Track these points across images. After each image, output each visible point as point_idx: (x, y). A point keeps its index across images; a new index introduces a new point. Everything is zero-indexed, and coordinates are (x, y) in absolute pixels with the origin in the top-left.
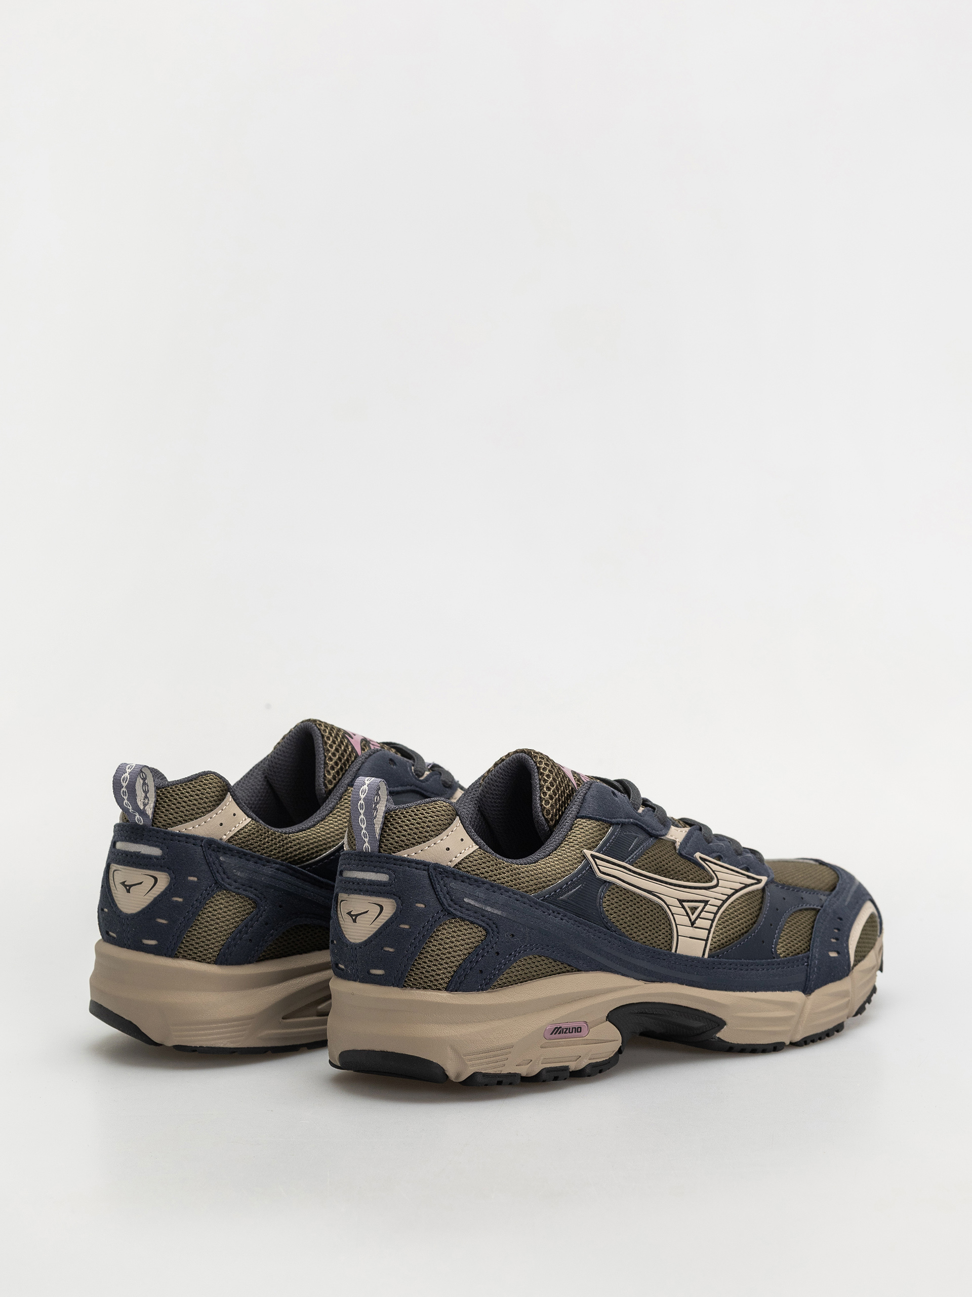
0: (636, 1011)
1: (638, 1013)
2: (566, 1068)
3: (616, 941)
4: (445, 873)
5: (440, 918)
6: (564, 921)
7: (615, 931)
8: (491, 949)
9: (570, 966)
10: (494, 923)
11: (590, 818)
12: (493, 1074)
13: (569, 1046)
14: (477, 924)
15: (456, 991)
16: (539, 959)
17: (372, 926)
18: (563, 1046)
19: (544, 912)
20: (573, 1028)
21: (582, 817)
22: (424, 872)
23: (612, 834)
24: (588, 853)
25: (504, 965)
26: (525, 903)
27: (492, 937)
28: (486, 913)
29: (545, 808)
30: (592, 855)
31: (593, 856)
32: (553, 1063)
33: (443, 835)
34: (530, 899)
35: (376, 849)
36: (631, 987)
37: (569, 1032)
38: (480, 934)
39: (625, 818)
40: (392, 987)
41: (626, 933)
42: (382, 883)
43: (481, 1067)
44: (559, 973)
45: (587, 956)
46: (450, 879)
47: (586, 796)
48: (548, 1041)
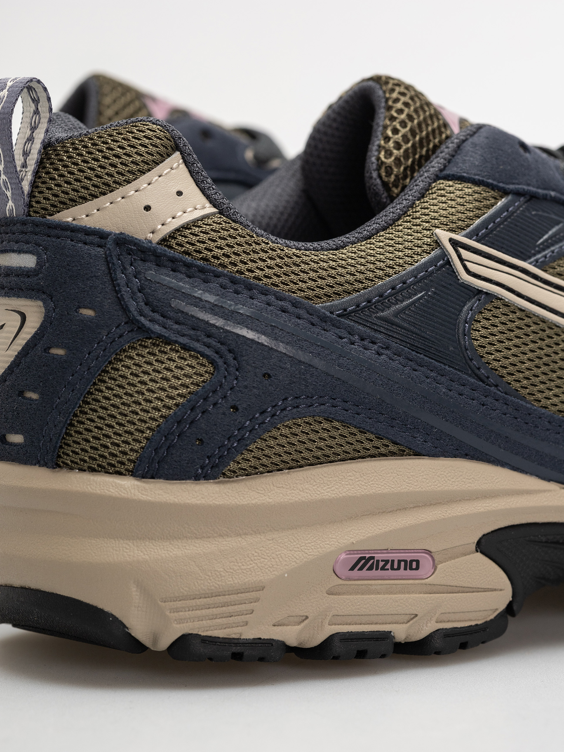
0: (544, 539)
1: (546, 542)
2: (386, 636)
3: (496, 403)
4: (139, 253)
5: (121, 336)
6: (383, 357)
7: (496, 386)
8: (222, 398)
9: (395, 443)
10: (230, 351)
11: (461, 179)
12: (223, 638)
13: (391, 593)
14: (194, 350)
15: (153, 478)
16: (326, 425)
17: (8, 352)
18: (379, 593)
19: (341, 338)
20: (399, 562)
21: (447, 178)
22: (99, 249)
23: (505, 208)
24: (444, 235)
25: (250, 431)
26: (299, 318)
27: (225, 377)
28: (214, 331)
29: (383, 163)
30: (451, 240)
31: (455, 243)
32: (356, 624)
33: (142, 182)
34: (311, 312)
35: (23, 210)
36: (529, 492)
37: (392, 568)
38: (202, 370)
39: (538, 188)
40: (37, 466)
41: (523, 392)
42: (24, 271)
43: (197, 624)
44: (372, 456)
45: (432, 427)
46: (148, 264)
47: (465, 144)
48: (340, 582)
